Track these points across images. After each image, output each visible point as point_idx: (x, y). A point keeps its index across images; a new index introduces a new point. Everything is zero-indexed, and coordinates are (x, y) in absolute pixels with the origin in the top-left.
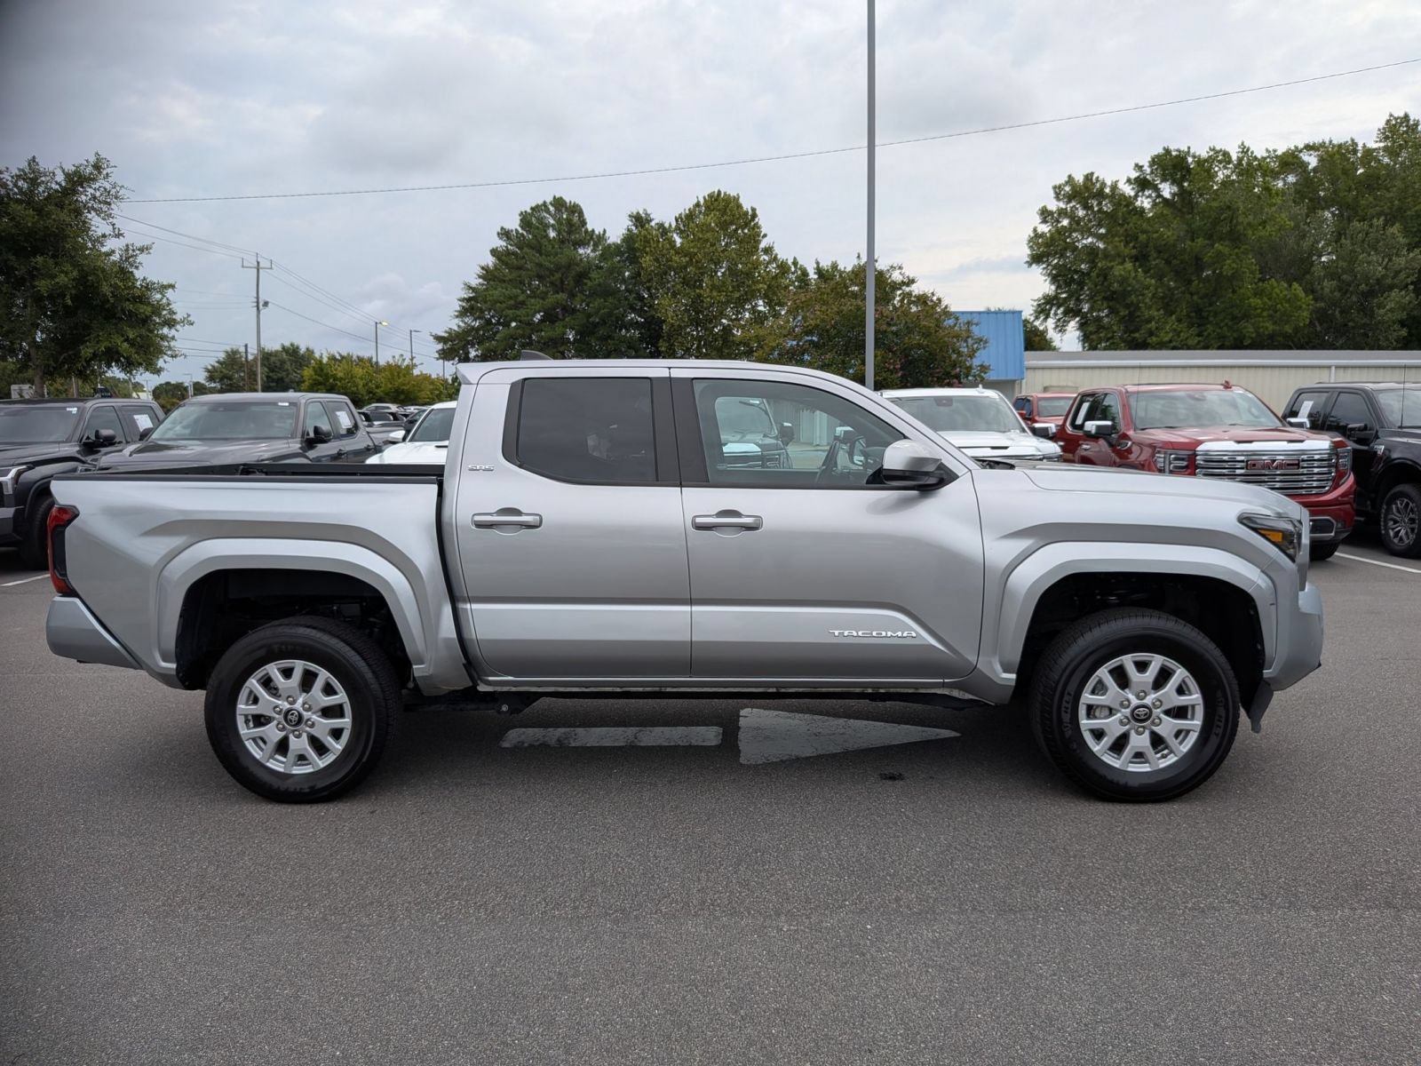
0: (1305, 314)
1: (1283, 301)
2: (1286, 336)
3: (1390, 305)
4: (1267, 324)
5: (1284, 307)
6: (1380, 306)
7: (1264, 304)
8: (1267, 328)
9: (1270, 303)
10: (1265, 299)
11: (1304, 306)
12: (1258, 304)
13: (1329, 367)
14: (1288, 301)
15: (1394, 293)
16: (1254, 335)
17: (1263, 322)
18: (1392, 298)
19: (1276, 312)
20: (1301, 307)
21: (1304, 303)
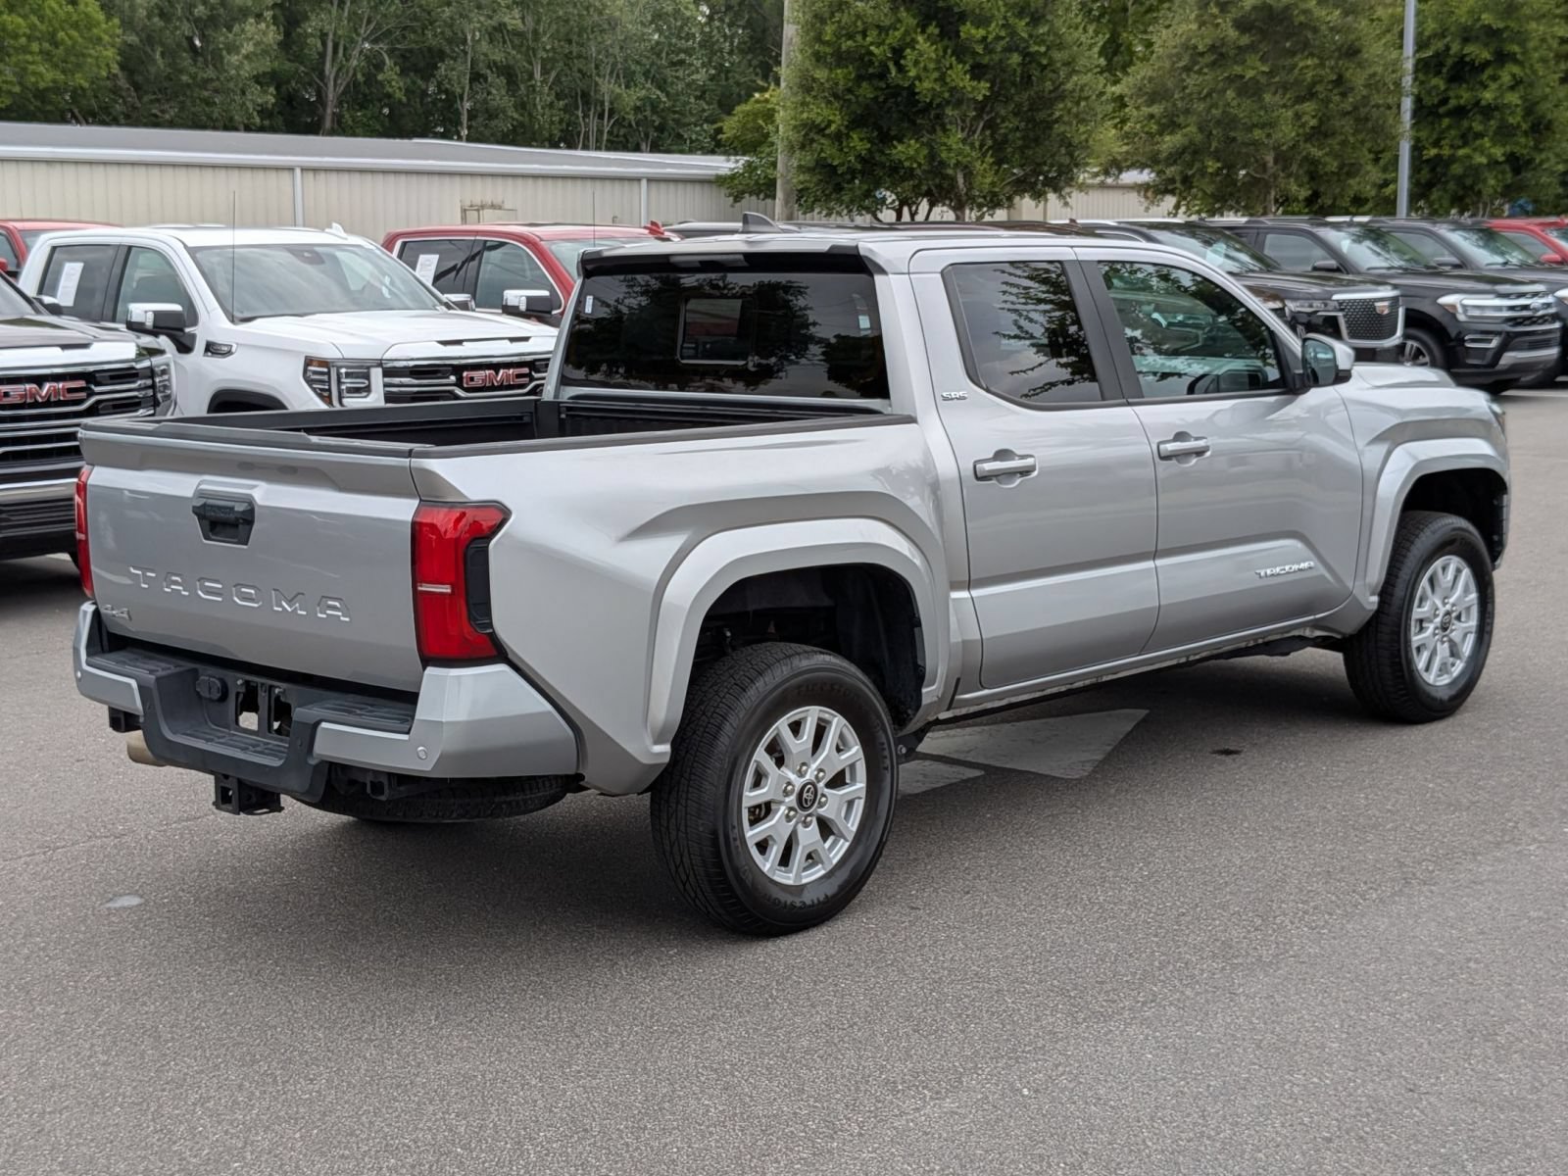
0: (110, 53)
1: (67, 26)
2: (77, 93)
3: (248, 48)
4: (42, 69)
5: (70, 38)
6: (233, 48)
7: (32, 27)
8: (40, 75)
9: (43, 27)
10: (34, 19)
11: (106, 38)
12: (19, 26)
13: (291, 169)
14: (76, 26)
15: (250, 26)
16: (17, 89)
17: (33, 63)
18: (249, 35)
19: (56, 45)
20: (100, 39)
21: (105, 32)
